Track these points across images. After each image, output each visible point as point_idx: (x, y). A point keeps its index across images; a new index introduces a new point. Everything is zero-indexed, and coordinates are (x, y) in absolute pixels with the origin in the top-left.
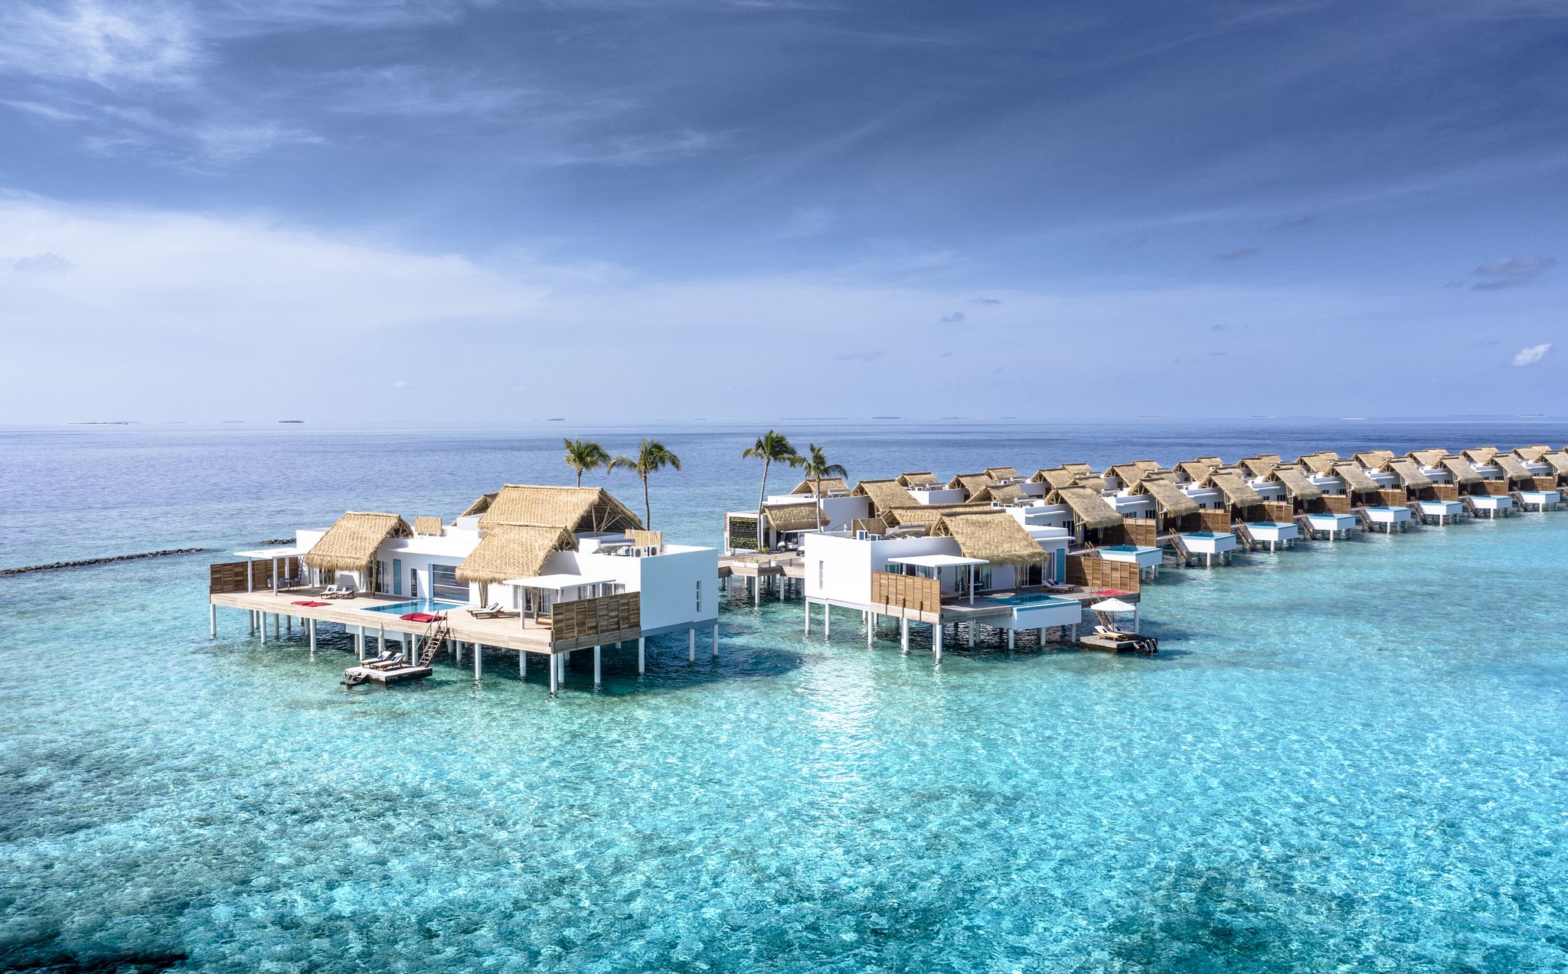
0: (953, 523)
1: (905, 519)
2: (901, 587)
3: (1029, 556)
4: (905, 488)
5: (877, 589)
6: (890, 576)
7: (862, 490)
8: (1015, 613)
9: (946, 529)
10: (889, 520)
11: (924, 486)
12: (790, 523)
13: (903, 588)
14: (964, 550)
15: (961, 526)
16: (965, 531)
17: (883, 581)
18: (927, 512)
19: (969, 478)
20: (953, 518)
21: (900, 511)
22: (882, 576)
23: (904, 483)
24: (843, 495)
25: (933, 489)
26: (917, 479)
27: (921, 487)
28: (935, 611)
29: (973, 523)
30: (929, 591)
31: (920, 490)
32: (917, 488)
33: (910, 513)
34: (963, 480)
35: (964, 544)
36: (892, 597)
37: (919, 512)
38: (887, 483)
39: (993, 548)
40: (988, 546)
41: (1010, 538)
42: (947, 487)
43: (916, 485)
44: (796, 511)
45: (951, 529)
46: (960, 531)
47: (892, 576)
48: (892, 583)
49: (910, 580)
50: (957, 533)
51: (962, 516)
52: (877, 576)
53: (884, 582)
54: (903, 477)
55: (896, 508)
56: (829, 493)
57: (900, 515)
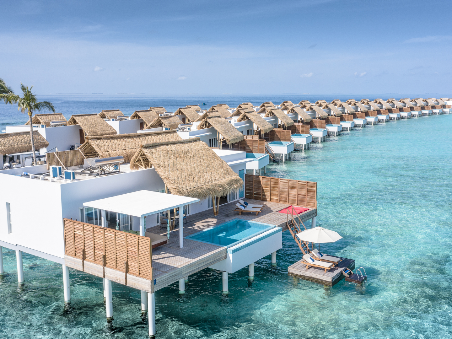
0: (154, 156)
1: (102, 149)
2: (99, 241)
3: (228, 184)
4: (104, 119)
5: (71, 241)
6: (86, 227)
7: (74, 122)
8: (230, 255)
9: (146, 161)
10: (87, 150)
11: (116, 118)
12: (14, 148)
13: (102, 242)
14: (167, 184)
15: (162, 158)
16: (166, 163)
17: (77, 232)
18: (123, 142)
19: (143, 113)
20: (153, 150)
21: (98, 142)
22: (76, 226)
23: (103, 116)
24: (62, 125)
25: (121, 119)
26: (112, 114)
27: (114, 119)
28: (144, 276)
29: (174, 154)
30: (136, 250)
31: (113, 120)
32: (111, 119)
33: (107, 143)
34: (139, 114)
35: (167, 178)
36: (90, 252)
37: (116, 142)
38: (92, 116)
39: (196, 179)
40: (191, 178)
41: (209, 166)
42: (129, 119)
43: (111, 117)
44: (19, 138)
45: (152, 161)
46: (162, 163)
47: (89, 227)
48: (89, 234)
49: (110, 234)
50: (159, 166)
51: (162, 147)
52: (69, 225)
53: (79, 233)
54: (102, 113)
55: (93, 139)
56: (51, 124)
57: (98, 145)
